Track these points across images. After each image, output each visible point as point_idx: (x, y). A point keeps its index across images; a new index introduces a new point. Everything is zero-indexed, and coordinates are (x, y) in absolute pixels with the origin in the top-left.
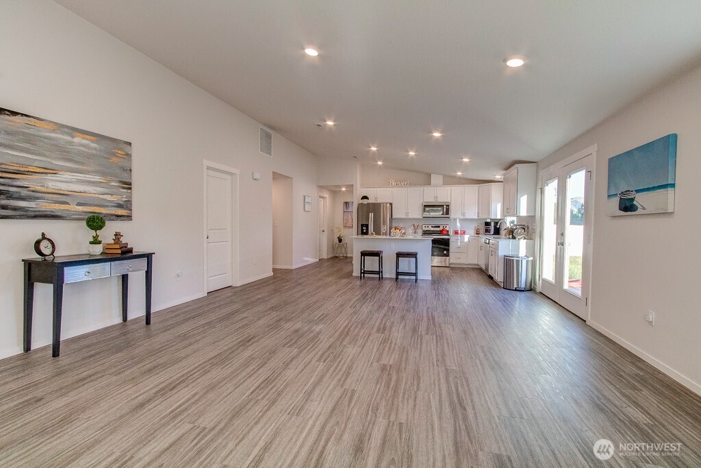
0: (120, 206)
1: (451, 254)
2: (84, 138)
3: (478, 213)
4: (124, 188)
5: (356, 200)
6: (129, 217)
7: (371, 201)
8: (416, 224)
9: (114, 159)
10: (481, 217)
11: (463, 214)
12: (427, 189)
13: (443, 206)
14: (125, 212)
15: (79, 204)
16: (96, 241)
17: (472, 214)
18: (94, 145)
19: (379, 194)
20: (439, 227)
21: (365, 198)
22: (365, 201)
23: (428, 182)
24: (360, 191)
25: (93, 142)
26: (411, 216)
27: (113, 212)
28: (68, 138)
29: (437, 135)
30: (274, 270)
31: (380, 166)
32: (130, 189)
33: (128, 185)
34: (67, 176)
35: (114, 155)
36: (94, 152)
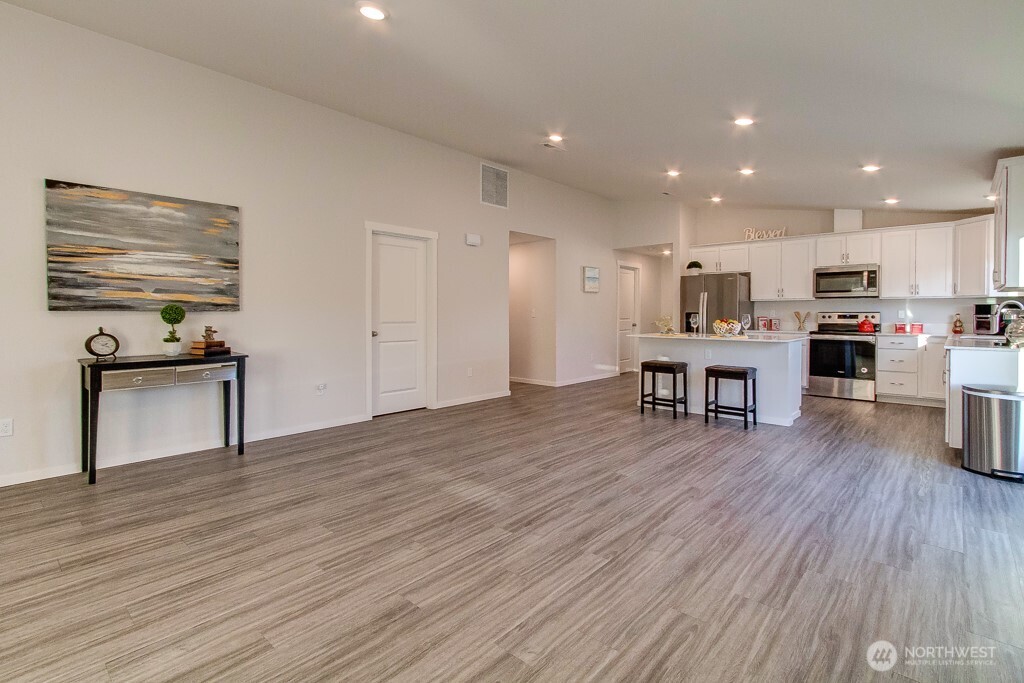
0: (220, 292)
1: (878, 374)
2: (165, 207)
3: (955, 286)
4: (226, 268)
5: (678, 270)
6: (235, 307)
7: (705, 271)
8: (803, 313)
9: (212, 231)
10: (961, 292)
11: (914, 288)
12: (825, 241)
13: (861, 273)
14: (228, 299)
15: (157, 291)
16: (173, 338)
17: (939, 285)
18: (182, 214)
19: (722, 258)
20: (856, 317)
21: (694, 265)
22: (695, 272)
23: (828, 228)
24: (684, 253)
25: (177, 210)
26: (788, 296)
27: (208, 301)
28: (142, 208)
29: (744, 122)
30: (513, 385)
31: (716, 205)
32: (237, 268)
33: (234, 264)
34: (140, 256)
35: (211, 225)
36: (181, 223)
